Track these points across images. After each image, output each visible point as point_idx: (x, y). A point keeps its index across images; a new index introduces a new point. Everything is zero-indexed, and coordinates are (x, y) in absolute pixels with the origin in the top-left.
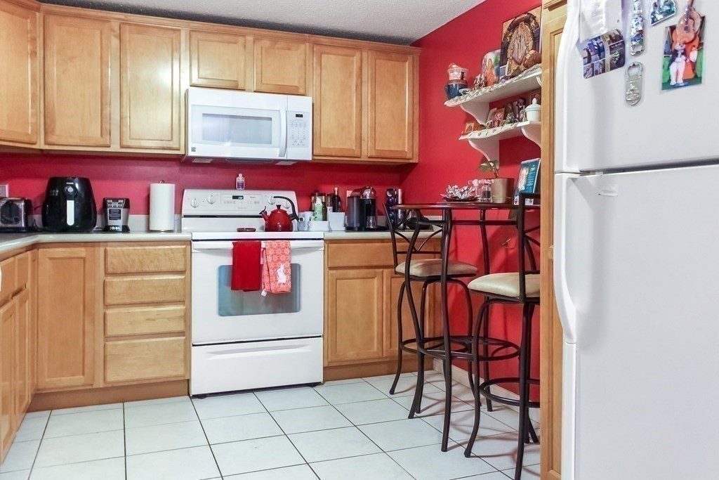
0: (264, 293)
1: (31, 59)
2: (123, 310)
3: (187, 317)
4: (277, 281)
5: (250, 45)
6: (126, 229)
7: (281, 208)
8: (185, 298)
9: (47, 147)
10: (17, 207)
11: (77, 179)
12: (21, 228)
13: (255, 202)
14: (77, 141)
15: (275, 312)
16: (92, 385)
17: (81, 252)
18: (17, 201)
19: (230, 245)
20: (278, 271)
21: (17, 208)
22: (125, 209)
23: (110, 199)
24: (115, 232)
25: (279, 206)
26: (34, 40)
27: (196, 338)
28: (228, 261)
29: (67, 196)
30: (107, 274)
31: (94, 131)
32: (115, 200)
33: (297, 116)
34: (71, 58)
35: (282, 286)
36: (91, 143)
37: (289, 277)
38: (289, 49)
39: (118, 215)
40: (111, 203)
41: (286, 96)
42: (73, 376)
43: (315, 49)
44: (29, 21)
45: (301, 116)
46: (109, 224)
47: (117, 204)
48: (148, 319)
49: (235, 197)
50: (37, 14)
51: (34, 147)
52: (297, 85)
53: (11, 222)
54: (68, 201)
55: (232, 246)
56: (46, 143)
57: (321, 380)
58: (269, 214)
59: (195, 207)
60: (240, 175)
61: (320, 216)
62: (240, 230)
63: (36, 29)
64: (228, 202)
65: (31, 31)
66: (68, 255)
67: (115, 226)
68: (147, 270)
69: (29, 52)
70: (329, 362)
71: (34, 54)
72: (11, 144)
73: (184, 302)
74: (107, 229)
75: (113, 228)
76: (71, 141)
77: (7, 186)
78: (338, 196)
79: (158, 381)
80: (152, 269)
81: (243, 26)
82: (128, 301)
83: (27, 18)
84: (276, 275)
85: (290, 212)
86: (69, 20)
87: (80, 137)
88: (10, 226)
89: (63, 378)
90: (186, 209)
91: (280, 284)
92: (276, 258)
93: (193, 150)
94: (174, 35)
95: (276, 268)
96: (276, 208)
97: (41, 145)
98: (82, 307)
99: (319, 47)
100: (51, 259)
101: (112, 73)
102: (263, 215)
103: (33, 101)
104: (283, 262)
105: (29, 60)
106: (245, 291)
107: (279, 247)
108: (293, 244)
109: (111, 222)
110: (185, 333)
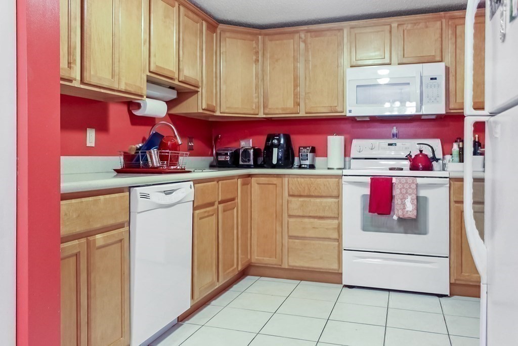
0: (395, 217)
1: (255, 64)
2: (299, 220)
3: (339, 229)
4: (405, 208)
5: (394, 31)
6: (312, 167)
7: (423, 152)
8: (338, 216)
9: (264, 116)
10: (249, 152)
11: (282, 135)
12: (251, 165)
13: (406, 148)
14: (281, 112)
15: (406, 233)
16: (280, 265)
17: (274, 180)
18: (249, 149)
19: (368, 180)
20: (406, 201)
21: (249, 154)
22: (311, 154)
23: (302, 147)
24: (304, 168)
25: (421, 151)
26: (257, 53)
27: (345, 245)
28: (367, 191)
29: (273, 146)
30: (290, 195)
31: (290, 104)
32: (305, 147)
33: (432, 79)
34: (277, 61)
35: (409, 213)
36: (288, 111)
37: (415, 207)
38: (427, 27)
39: (306, 158)
40: (302, 150)
41: (421, 64)
42: (270, 258)
43: (450, 23)
44: (254, 42)
45: (436, 79)
46: (301, 163)
47: (306, 150)
48: (314, 228)
49: (389, 145)
50: (260, 37)
51: (257, 116)
52: (433, 54)
53: (246, 162)
54: (274, 149)
55: (370, 181)
56: (264, 114)
57: (448, 293)
58: (413, 157)
59: (360, 152)
60: (395, 128)
61: (457, 159)
62: (391, 169)
63: (258, 46)
64: (384, 148)
65: (255, 47)
66: (267, 182)
67: (305, 165)
68: (313, 194)
69: (254, 60)
70: (455, 280)
71: (257, 61)
72: (244, 116)
73: (338, 218)
74: (300, 167)
75: (303, 166)
76: (277, 112)
77: (251, 140)
78: (478, 142)
79: (321, 270)
80: (316, 194)
81: (393, 16)
82: (301, 214)
83: (253, 40)
84: (404, 204)
85: (430, 155)
86: (276, 37)
87: (282, 108)
88: (245, 163)
89: (265, 258)
90: (354, 153)
91: (407, 211)
92: (404, 191)
93: (350, 111)
94: (339, 34)
95: (404, 198)
96: (419, 153)
97: (261, 115)
98: (275, 215)
99: (453, 21)
100: (258, 184)
101: (301, 66)
102: (408, 157)
103: (256, 89)
104: (410, 194)
105: (254, 65)
106: (379, 214)
107: (407, 183)
108: (419, 180)
109: (303, 162)
110: (339, 240)
